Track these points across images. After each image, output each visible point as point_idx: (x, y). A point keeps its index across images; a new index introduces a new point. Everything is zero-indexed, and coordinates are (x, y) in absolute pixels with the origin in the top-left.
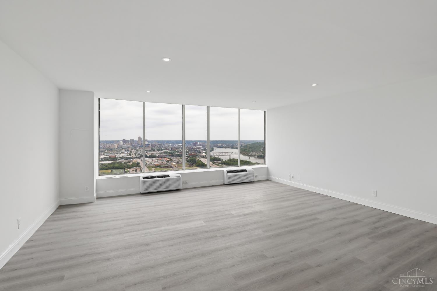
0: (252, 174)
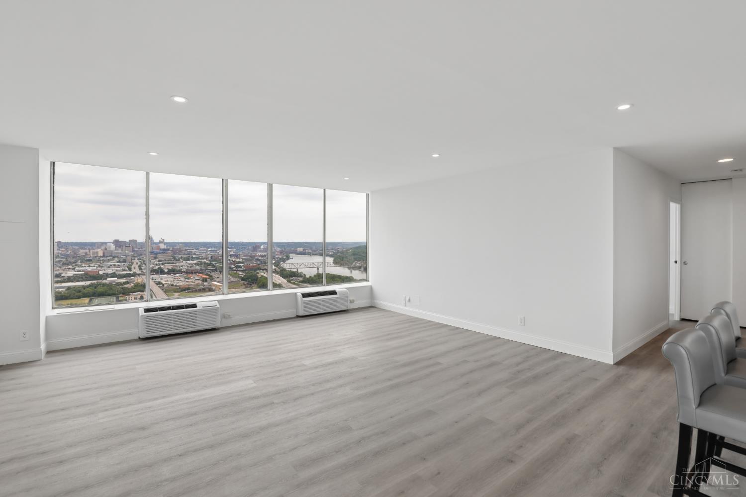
0: (345, 296)
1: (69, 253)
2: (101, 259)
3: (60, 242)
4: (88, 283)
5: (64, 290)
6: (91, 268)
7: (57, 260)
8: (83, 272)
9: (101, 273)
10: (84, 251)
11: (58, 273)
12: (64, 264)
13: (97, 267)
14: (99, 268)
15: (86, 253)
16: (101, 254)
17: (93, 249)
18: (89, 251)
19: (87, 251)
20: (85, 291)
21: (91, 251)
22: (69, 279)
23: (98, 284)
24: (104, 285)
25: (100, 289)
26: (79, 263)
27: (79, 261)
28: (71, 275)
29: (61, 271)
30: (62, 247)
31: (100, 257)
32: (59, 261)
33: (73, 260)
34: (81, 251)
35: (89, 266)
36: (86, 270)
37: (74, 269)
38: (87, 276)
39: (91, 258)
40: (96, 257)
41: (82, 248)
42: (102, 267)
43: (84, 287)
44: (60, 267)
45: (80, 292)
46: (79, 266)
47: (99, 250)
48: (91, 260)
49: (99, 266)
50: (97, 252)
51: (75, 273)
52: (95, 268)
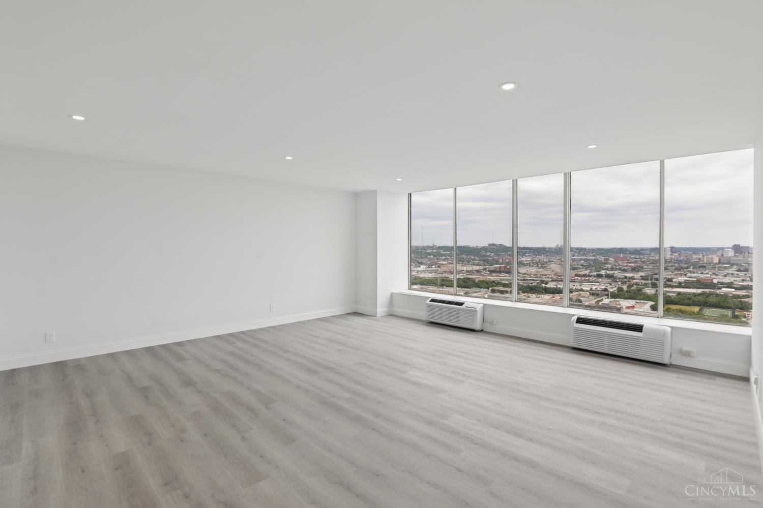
1: (681, 258)
2: (717, 266)
3: (673, 247)
4: (699, 291)
5: (674, 295)
6: (705, 275)
7: (670, 264)
8: (695, 279)
9: (715, 281)
10: (698, 256)
11: (670, 277)
12: (677, 269)
13: (711, 275)
14: (713, 276)
15: (699, 259)
16: (716, 260)
17: (707, 255)
18: (703, 257)
19: (701, 256)
20: (696, 299)
21: (705, 257)
22: (680, 285)
23: (711, 294)
24: (717, 295)
25: (712, 299)
26: (691, 269)
27: (692, 267)
28: (683, 281)
29: (673, 276)
30: (675, 252)
31: (716, 264)
32: (672, 266)
33: (685, 266)
34: (694, 256)
35: (702, 273)
36: (699, 276)
37: (685, 275)
38: (699, 284)
39: (705, 265)
40: (710, 263)
41: (694, 253)
42: (717, 275)
43: (695, 295)
44: (673, 272)
45: (690, 299)
46: (690, 272)
47: (714, 256)
48: (705, 267)
49: (714, 274)
50: (712, 259)
51: (686, 279)
52: (709, 275)
